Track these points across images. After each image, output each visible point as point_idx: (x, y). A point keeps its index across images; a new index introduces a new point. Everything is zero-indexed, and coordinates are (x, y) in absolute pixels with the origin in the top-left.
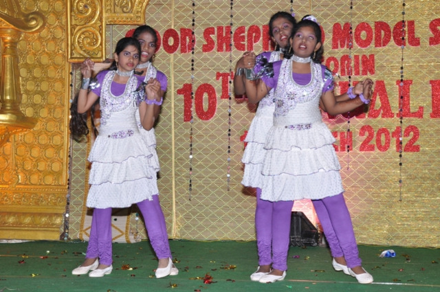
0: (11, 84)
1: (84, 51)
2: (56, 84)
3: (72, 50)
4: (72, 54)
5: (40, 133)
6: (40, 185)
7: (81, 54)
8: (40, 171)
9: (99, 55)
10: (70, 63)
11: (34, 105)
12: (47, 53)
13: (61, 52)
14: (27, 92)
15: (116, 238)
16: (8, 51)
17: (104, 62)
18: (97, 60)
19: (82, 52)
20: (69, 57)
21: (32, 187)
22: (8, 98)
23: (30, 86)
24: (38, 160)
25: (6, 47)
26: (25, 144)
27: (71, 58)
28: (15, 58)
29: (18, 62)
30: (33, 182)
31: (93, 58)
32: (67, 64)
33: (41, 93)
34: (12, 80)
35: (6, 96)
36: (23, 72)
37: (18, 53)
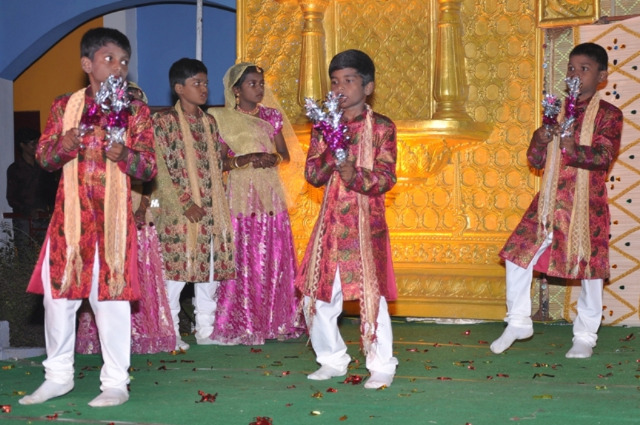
0: (451, 71)
1: (565, 7)
2: (521, 66)
3: (544, 7)
4: (544, 14)
5: (497, 148)
6: (500, 231)
7: (559, 13)
8: (500, 210)
9: (589, 13)
10: (542, 29)
11: (487, 103)
12: (507, 15)
13: (528, 11)
14: (476, 82)
15: (624, 317)
16: (447, 17)
17: (596, 23)
18: (586, 21)
19: (560, 9)
20: (540, 19)
21: (488, 235)
22: (446, 93)
23: (481, 73)
24: (495, 191)
25: (443, 12)
26: (475, 165)
27: (543, 21)
28: (457, 26)
29: (462, 34)
30: (489, 227)
31: (578, 17)
32: (538, 31)
33: (498, 82)
34: (451, 63)
35: (443, 90)
36: (470, 50)
37: (462, 19)
